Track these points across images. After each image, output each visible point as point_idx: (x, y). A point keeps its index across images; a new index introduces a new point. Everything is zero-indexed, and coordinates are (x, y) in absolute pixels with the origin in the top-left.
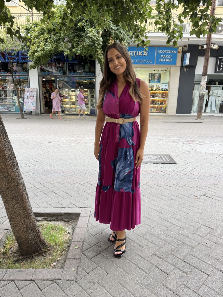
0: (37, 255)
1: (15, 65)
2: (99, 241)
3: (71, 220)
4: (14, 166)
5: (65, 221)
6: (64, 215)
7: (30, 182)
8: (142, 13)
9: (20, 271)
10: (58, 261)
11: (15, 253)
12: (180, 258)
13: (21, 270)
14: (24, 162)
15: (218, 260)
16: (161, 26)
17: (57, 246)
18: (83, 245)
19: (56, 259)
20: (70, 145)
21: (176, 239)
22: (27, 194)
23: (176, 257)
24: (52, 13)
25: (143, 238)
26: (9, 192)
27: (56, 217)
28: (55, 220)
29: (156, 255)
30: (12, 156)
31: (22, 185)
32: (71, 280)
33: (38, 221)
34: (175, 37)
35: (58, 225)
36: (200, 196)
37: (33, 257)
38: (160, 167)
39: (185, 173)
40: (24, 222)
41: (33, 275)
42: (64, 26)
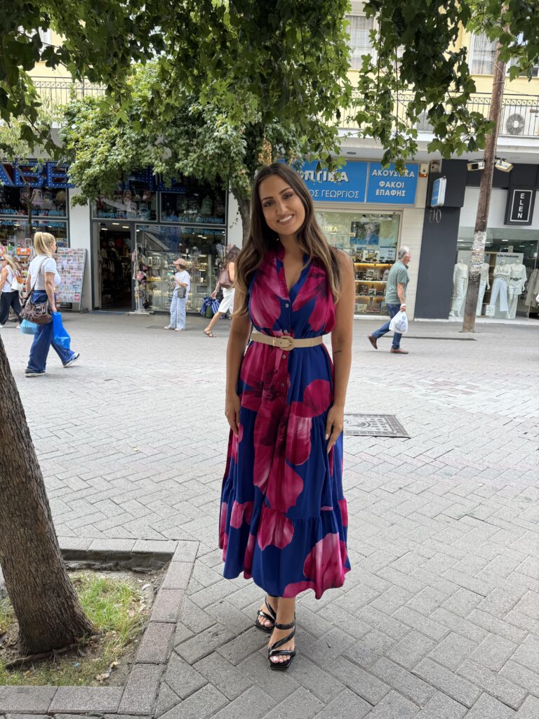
0: (65, 652)
1: (37, 194)
2: (215, 622)
3: (150, 569)
4: (20, 437)
5: (136, 572)
6: (134, 556)
7: (58, 476)
8: (329, 95)
9: (20, 691)
10: (114, 668)
11: (11, 647)
12: (402, 666)
13: (23, 688)
14: (47, 426)
15: (493, 671)
16: (370, 125)
17: (114, 632)
18: (175, 631)
19: (110, 663)
20: (158, 387)
21: (397, 620)
22: (47, 504)
23: (394, 662)
24: (127, 89)
25: (320, 615)
26: (6, 498)
27: (115, 562)
28: (113, 568)
29: (346, 657)
30: (16, 414)
31: (37, 481)
32: (142, 715)
33: (73, 570)
34: (400, 152)
35: (120, 582)
36: (461, 517)
37: (53, 657)
38: (371, 445)
39: (427, 461)
40: (37, 571)
41: (52, 700)
42: (151, 118)
